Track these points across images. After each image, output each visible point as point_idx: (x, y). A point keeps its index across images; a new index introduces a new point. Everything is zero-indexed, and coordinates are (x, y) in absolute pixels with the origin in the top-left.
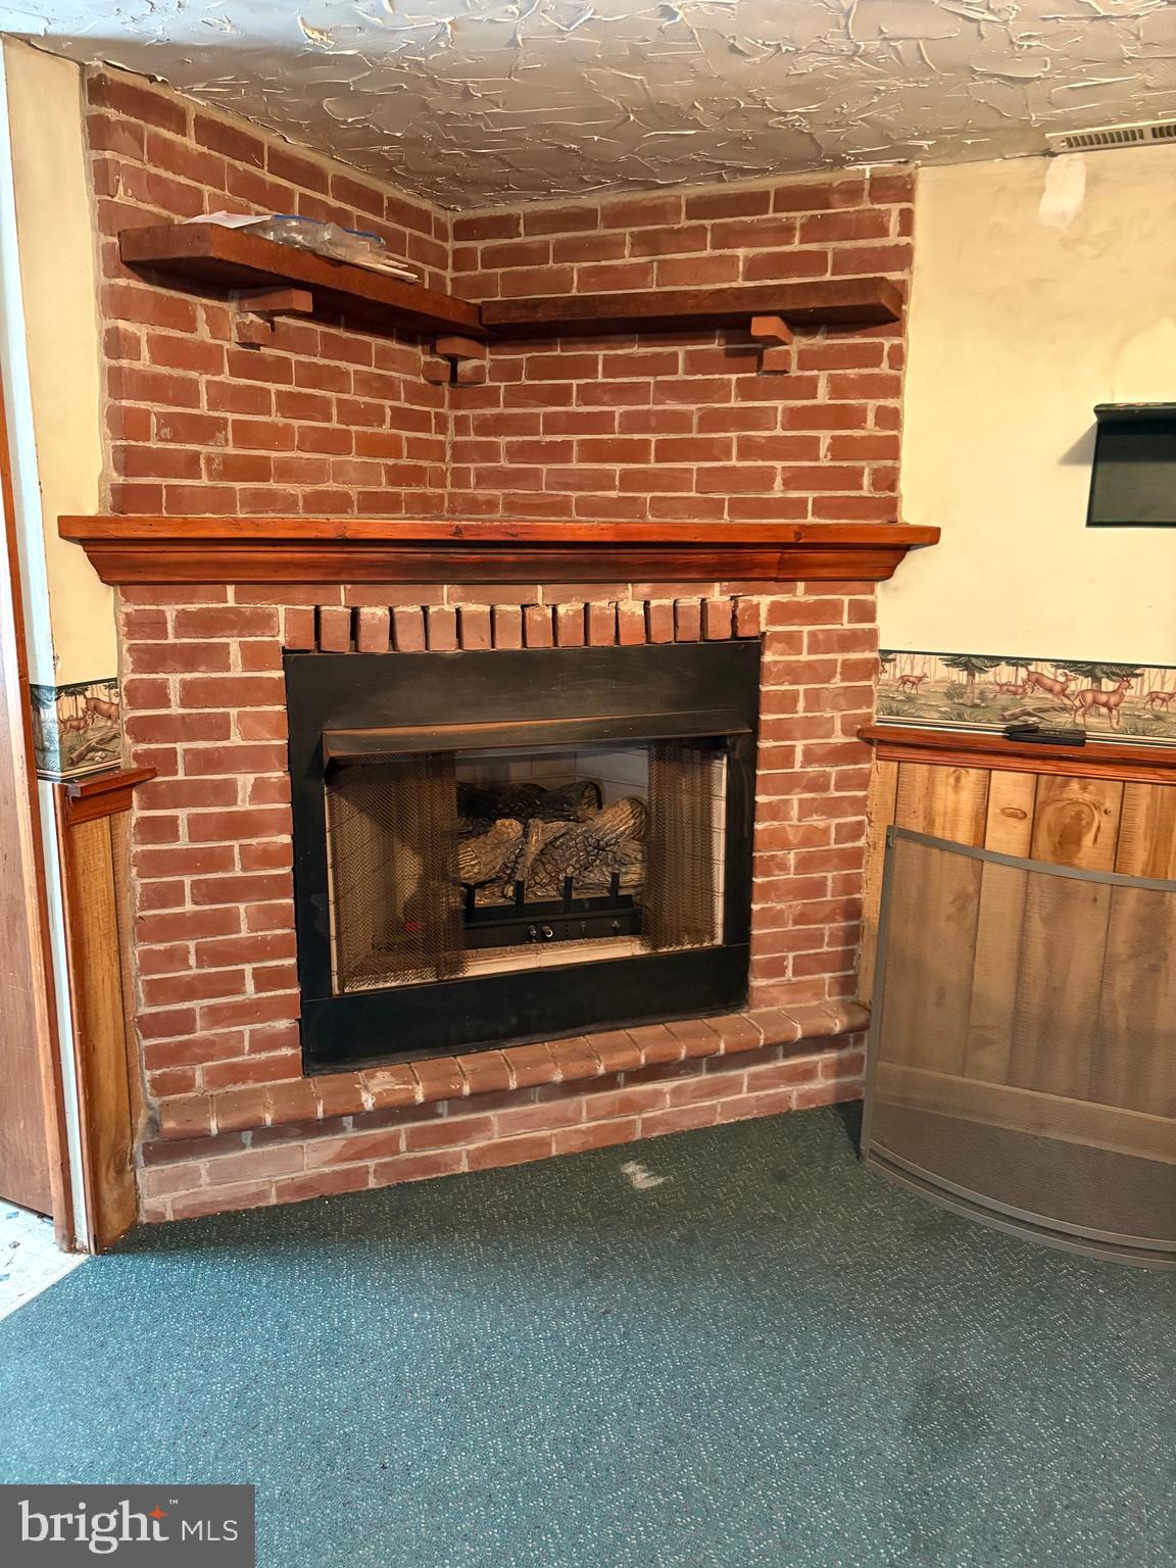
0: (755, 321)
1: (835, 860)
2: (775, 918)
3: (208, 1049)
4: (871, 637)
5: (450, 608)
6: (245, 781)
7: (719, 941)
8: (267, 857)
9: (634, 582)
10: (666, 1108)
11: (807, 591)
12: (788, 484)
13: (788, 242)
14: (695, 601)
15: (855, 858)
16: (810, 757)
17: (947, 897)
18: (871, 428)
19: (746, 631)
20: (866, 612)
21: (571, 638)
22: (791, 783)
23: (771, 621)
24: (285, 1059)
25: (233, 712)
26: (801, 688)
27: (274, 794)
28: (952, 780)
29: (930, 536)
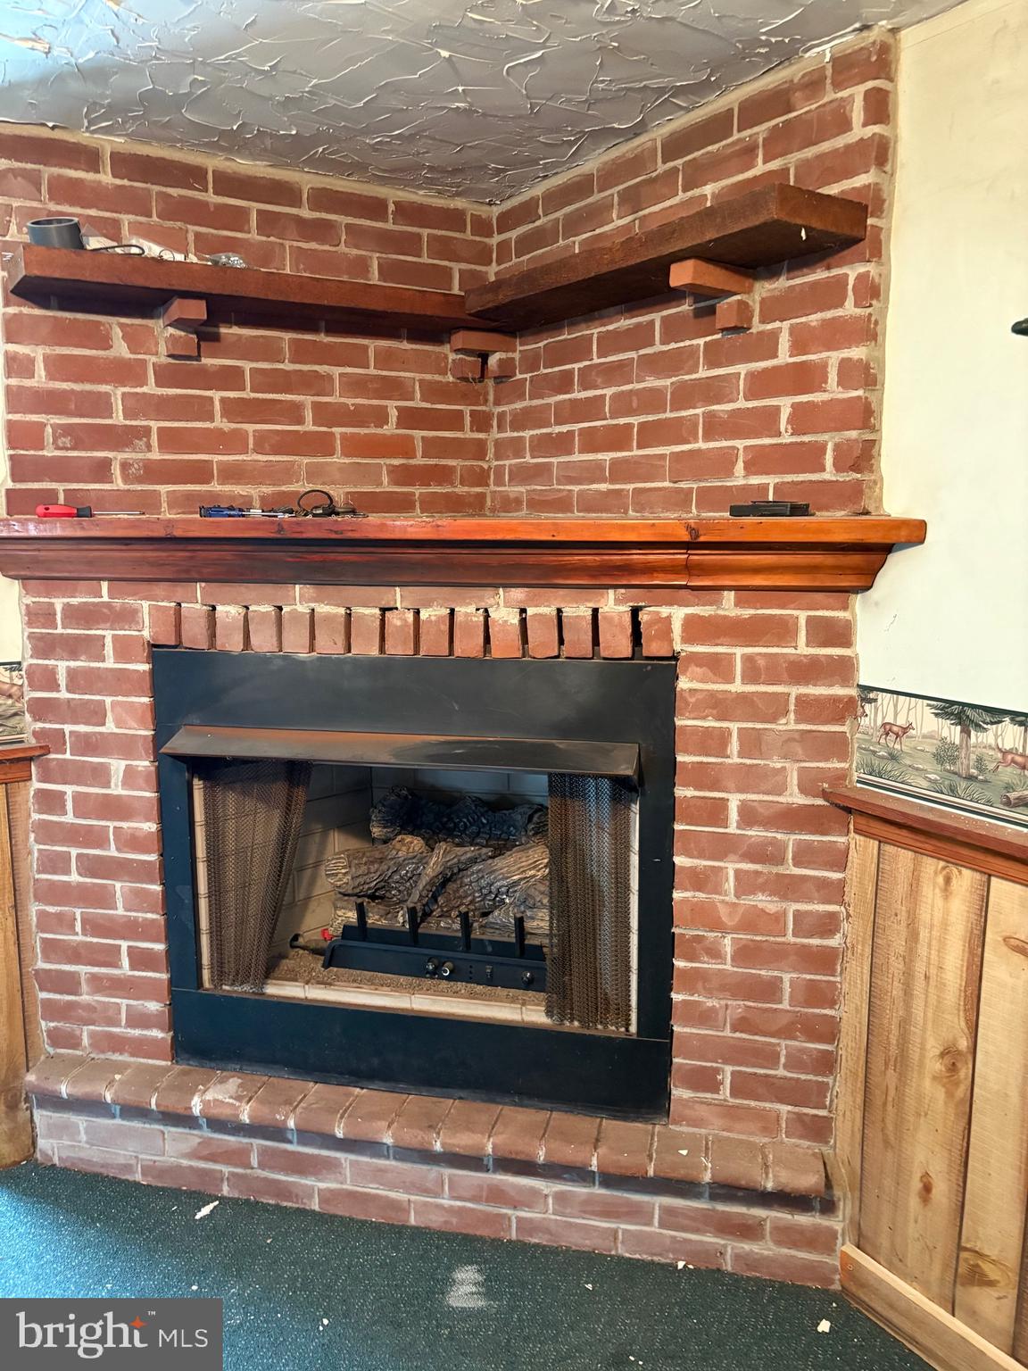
0: (674, 268)
1: (793, 958)
2: (706, 1017)
3: (91, 1015)
4: (844, 670)
5: (303, 609)
6: (117, 766)
7: (633, 1029)
9: (505, 586)
10: (544, 1214)
11: (738, 604)
12: (750, 468)
14: (584, 611)
15: (826, 961)
16: (749, 816)
17: (933, 1048)
18: (833, 391)
19: (652, 648)
21: (434, 645)
22: (724, 847)
23: (687, 639)
24: (154, 1040)
25: (108, 700)
26: (734, 727)
27: (141, 782)
28: (940, 880)
29: (915, 533)
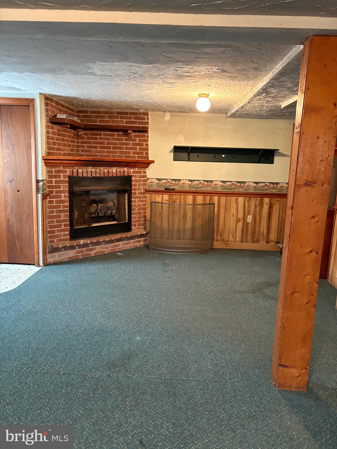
0: (128, 131)
1: (143, 209)
2: (135, 218)
3: (57, 236)
4: (146, 176)
5: (90, 170)
6: (63, 195)
7: (127, 221)
8: (66, 207)
9: (115, 167)
10: (121, 246)
11: (137, 169)
12: (133, 154)
13: (132, 119)
14: (123, 170)
15: (145, 209)
16: (139, 193)
17: (158, 213)
18: (144, 146)
19: (130, 175)
20: (145, 172)
21: (106, 175)
22: (136, 197)
23: (133, 173)
25: (61, 185)
26: (137, 183)
27: (67, 197)
28: (158, 196)
29: (153, 162)
